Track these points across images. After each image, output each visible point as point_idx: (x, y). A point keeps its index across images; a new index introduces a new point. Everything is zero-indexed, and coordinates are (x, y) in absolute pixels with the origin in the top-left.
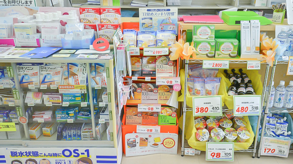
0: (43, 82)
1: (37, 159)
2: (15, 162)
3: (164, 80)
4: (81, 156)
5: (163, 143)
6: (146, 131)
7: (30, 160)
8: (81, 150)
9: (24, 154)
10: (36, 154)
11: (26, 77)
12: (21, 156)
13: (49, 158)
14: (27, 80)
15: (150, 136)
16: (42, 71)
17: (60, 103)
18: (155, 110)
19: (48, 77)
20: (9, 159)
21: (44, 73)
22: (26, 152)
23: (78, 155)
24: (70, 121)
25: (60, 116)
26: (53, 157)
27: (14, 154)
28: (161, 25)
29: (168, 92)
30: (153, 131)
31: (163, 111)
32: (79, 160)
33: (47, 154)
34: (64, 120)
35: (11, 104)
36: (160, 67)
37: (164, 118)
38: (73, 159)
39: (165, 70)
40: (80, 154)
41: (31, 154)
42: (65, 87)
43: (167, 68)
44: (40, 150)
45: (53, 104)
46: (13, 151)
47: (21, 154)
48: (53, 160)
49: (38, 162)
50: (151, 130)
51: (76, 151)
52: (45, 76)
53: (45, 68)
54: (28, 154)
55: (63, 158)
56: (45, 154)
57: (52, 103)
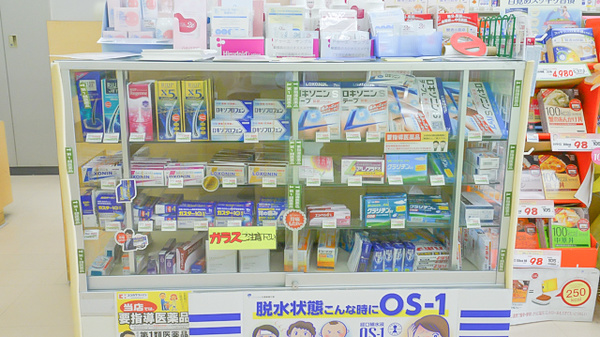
0: (349, 125)
1: (318, 322)
2: (263, 332)
3: (568, 141)
4: (425, 312)
5: (561, 295)
6: (529, 264)
7: (300, 325)
8: (427, 296)
9: (289, 308)
10: (316, 308)
11: (313, 115)
12: (281, 314)
13: (346, 318)
14: (314, 120)
15: (535, 276)
16: (345, 101)
17: (379, 179)
18: (541, 214)
19: (360, 114)
20: (250, 322)
21: (352, 106)
22: (294, 304)
23: (418, 308)
24: (398, 224)
25: (375, 211)
26: (355, 315)
27: (263, 309)
28: (546, 24)
29: (564, 172)
30: (545, 262)
31: (557, 217)
32: (417, 325)
33: (343, 308)
34: (383, 222)
35: (268, 182)
36: (555, 111)
37: (562, 232)
38: (404, 320)
39: (567, 118)
40: (423, 306)
41: (306, 309)
42: (401, 137)
43: (569, 114)
44: (329, 298)
45: (365, 182)
46: (262, 300)
47: (282, 308)
48: (354, 323)
49: (318, 331)
50: (540, 261)
51: (415, 300)
52: (354, 113)
53: (353, 95)
54: (298, 309)
55: (381, 317)
56: (338, 309)
57: (364, 179)
